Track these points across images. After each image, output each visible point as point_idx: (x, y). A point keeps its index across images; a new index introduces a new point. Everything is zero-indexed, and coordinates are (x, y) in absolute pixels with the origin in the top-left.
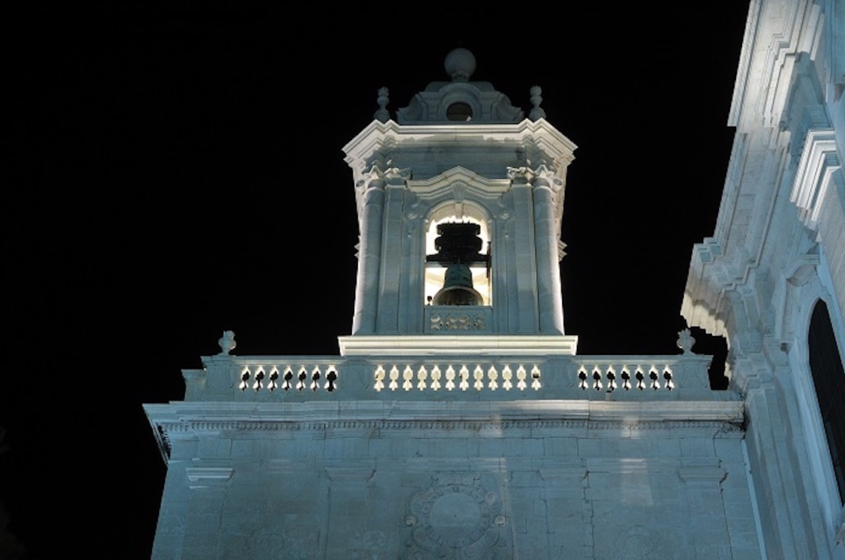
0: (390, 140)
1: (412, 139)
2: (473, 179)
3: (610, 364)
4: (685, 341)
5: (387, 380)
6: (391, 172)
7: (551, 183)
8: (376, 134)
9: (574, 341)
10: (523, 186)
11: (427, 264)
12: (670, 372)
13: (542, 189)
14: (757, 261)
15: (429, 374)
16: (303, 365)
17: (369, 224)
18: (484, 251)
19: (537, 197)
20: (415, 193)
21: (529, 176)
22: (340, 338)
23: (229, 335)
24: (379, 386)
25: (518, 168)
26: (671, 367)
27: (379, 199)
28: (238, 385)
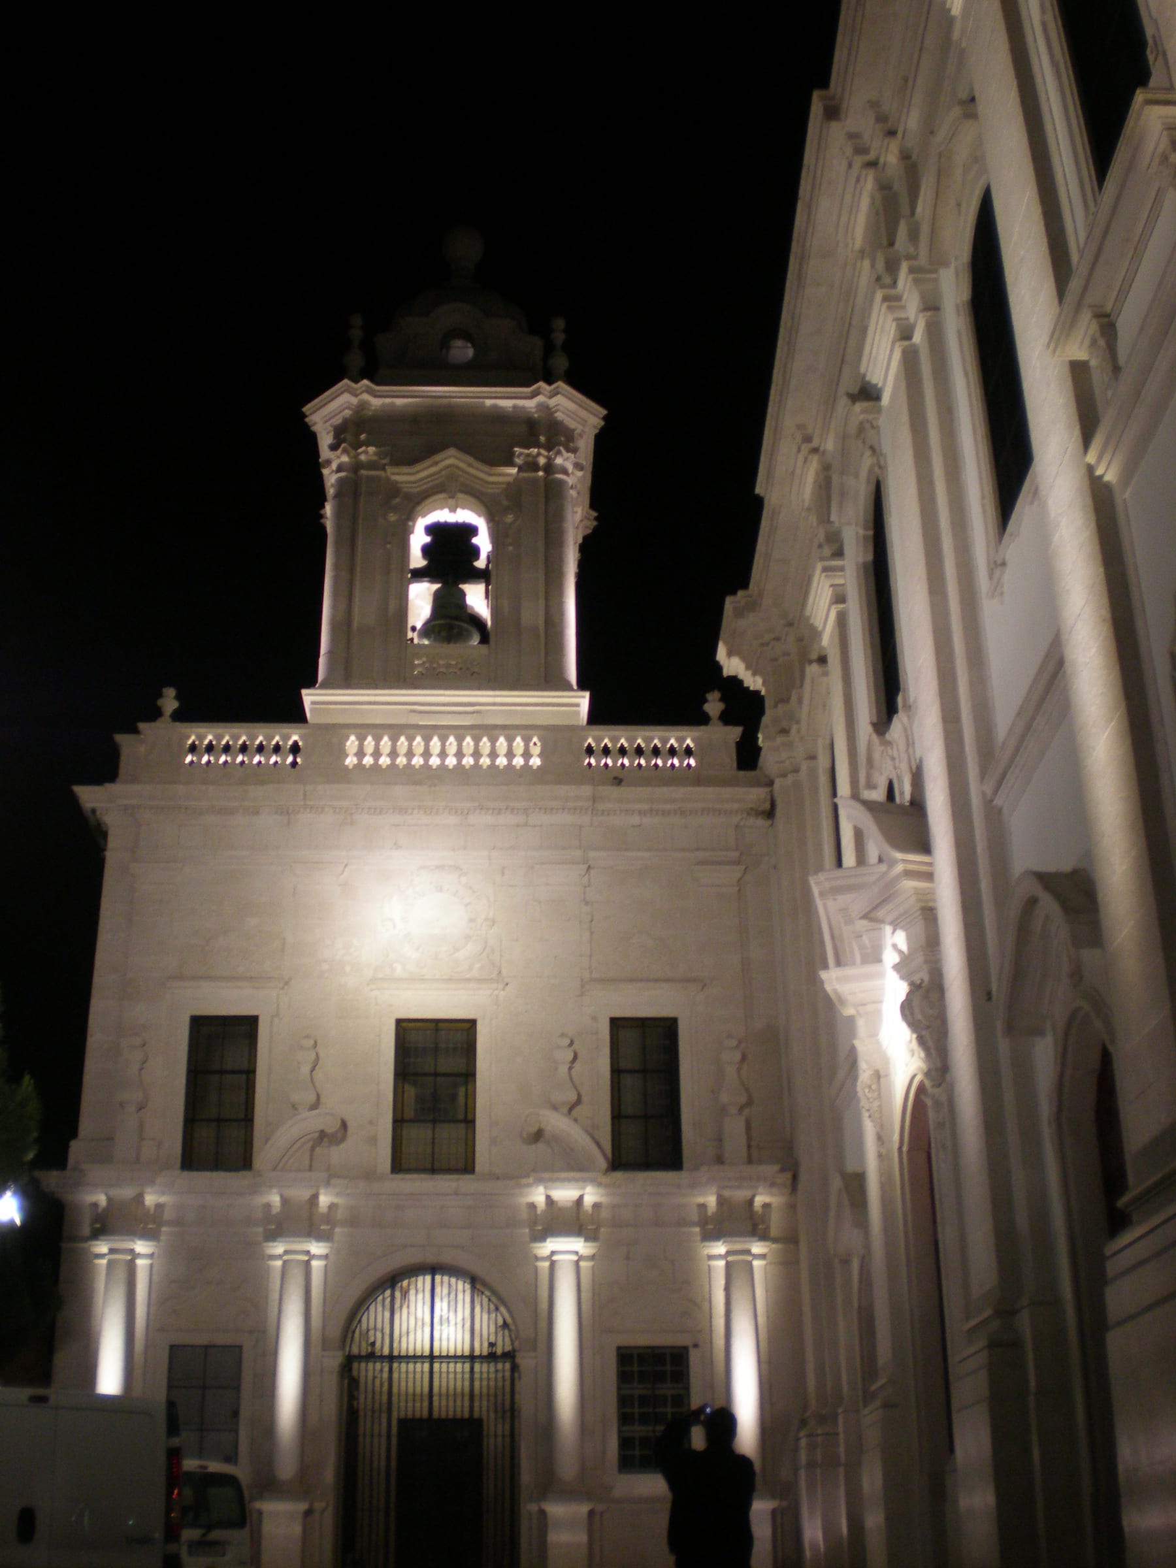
0: (363, 406)
1: (393, 404)
2: (470, 465)
3: (622, 737)
4: (713, 706)
5: (360, 754)
6: (366, 452)
7: (570, 468)
8: (346, 398)
9: (584, 697)
10: (533, 475)
11: (411, 580)
12: (692, 745)
13: (556, 479)
14: (796, 625)
15: (410, 746)
16: (260, 734)
17: (338, 528)
18: (481, 563)
19: (552, 491)
20: (397, 482)
21: (542, 461)
22: (304, 692)
23: (170, 693)
24: (351, 761)
25: (529, 449)
26: (693, 740)
27: (351, 489)
28: (185, 760)
